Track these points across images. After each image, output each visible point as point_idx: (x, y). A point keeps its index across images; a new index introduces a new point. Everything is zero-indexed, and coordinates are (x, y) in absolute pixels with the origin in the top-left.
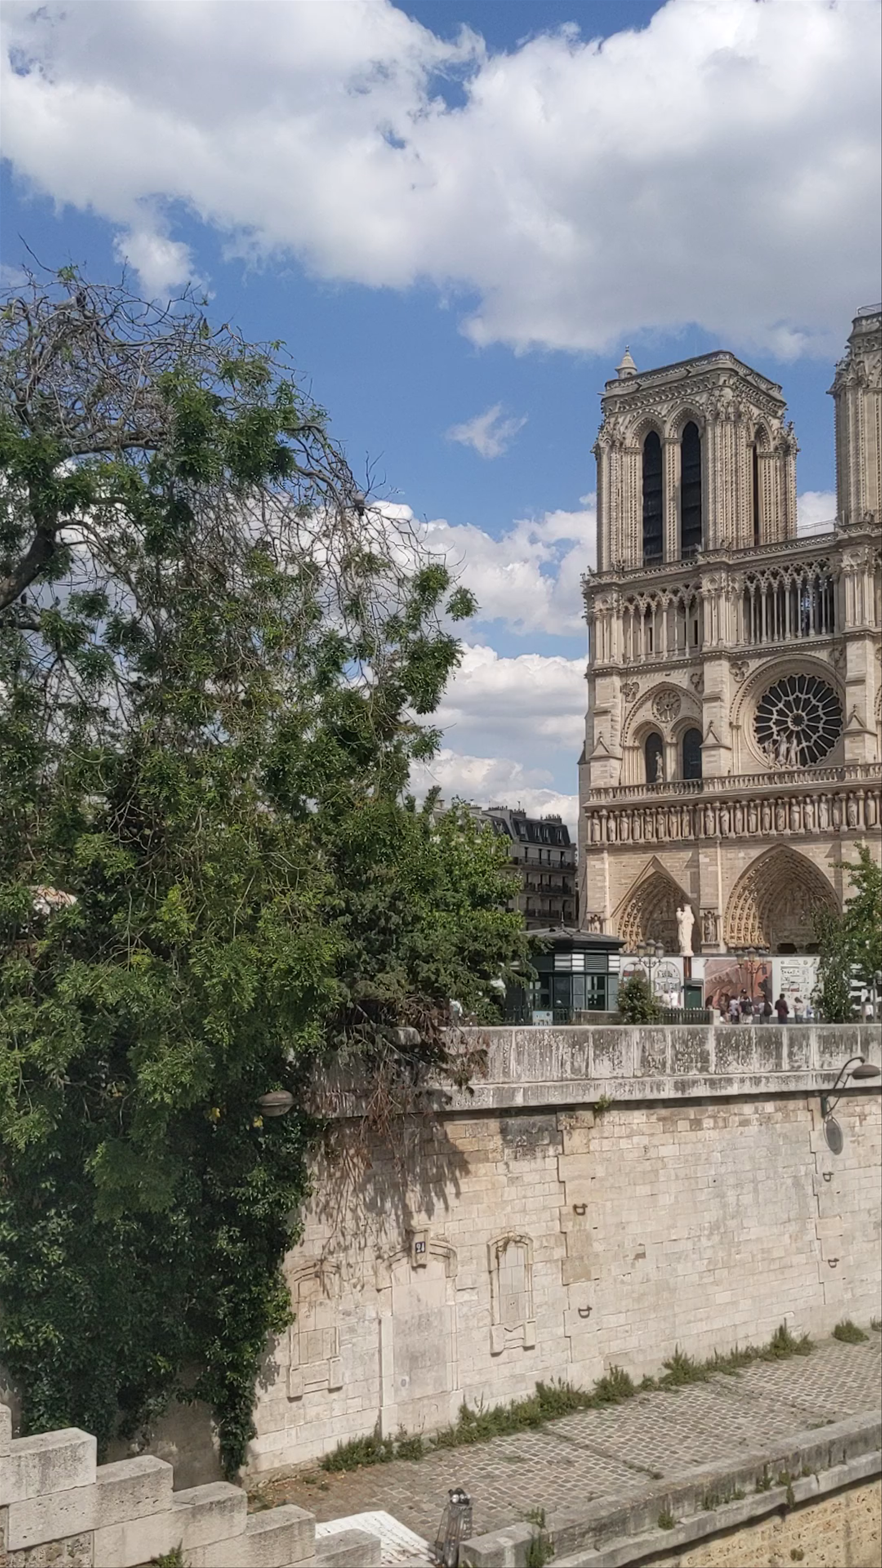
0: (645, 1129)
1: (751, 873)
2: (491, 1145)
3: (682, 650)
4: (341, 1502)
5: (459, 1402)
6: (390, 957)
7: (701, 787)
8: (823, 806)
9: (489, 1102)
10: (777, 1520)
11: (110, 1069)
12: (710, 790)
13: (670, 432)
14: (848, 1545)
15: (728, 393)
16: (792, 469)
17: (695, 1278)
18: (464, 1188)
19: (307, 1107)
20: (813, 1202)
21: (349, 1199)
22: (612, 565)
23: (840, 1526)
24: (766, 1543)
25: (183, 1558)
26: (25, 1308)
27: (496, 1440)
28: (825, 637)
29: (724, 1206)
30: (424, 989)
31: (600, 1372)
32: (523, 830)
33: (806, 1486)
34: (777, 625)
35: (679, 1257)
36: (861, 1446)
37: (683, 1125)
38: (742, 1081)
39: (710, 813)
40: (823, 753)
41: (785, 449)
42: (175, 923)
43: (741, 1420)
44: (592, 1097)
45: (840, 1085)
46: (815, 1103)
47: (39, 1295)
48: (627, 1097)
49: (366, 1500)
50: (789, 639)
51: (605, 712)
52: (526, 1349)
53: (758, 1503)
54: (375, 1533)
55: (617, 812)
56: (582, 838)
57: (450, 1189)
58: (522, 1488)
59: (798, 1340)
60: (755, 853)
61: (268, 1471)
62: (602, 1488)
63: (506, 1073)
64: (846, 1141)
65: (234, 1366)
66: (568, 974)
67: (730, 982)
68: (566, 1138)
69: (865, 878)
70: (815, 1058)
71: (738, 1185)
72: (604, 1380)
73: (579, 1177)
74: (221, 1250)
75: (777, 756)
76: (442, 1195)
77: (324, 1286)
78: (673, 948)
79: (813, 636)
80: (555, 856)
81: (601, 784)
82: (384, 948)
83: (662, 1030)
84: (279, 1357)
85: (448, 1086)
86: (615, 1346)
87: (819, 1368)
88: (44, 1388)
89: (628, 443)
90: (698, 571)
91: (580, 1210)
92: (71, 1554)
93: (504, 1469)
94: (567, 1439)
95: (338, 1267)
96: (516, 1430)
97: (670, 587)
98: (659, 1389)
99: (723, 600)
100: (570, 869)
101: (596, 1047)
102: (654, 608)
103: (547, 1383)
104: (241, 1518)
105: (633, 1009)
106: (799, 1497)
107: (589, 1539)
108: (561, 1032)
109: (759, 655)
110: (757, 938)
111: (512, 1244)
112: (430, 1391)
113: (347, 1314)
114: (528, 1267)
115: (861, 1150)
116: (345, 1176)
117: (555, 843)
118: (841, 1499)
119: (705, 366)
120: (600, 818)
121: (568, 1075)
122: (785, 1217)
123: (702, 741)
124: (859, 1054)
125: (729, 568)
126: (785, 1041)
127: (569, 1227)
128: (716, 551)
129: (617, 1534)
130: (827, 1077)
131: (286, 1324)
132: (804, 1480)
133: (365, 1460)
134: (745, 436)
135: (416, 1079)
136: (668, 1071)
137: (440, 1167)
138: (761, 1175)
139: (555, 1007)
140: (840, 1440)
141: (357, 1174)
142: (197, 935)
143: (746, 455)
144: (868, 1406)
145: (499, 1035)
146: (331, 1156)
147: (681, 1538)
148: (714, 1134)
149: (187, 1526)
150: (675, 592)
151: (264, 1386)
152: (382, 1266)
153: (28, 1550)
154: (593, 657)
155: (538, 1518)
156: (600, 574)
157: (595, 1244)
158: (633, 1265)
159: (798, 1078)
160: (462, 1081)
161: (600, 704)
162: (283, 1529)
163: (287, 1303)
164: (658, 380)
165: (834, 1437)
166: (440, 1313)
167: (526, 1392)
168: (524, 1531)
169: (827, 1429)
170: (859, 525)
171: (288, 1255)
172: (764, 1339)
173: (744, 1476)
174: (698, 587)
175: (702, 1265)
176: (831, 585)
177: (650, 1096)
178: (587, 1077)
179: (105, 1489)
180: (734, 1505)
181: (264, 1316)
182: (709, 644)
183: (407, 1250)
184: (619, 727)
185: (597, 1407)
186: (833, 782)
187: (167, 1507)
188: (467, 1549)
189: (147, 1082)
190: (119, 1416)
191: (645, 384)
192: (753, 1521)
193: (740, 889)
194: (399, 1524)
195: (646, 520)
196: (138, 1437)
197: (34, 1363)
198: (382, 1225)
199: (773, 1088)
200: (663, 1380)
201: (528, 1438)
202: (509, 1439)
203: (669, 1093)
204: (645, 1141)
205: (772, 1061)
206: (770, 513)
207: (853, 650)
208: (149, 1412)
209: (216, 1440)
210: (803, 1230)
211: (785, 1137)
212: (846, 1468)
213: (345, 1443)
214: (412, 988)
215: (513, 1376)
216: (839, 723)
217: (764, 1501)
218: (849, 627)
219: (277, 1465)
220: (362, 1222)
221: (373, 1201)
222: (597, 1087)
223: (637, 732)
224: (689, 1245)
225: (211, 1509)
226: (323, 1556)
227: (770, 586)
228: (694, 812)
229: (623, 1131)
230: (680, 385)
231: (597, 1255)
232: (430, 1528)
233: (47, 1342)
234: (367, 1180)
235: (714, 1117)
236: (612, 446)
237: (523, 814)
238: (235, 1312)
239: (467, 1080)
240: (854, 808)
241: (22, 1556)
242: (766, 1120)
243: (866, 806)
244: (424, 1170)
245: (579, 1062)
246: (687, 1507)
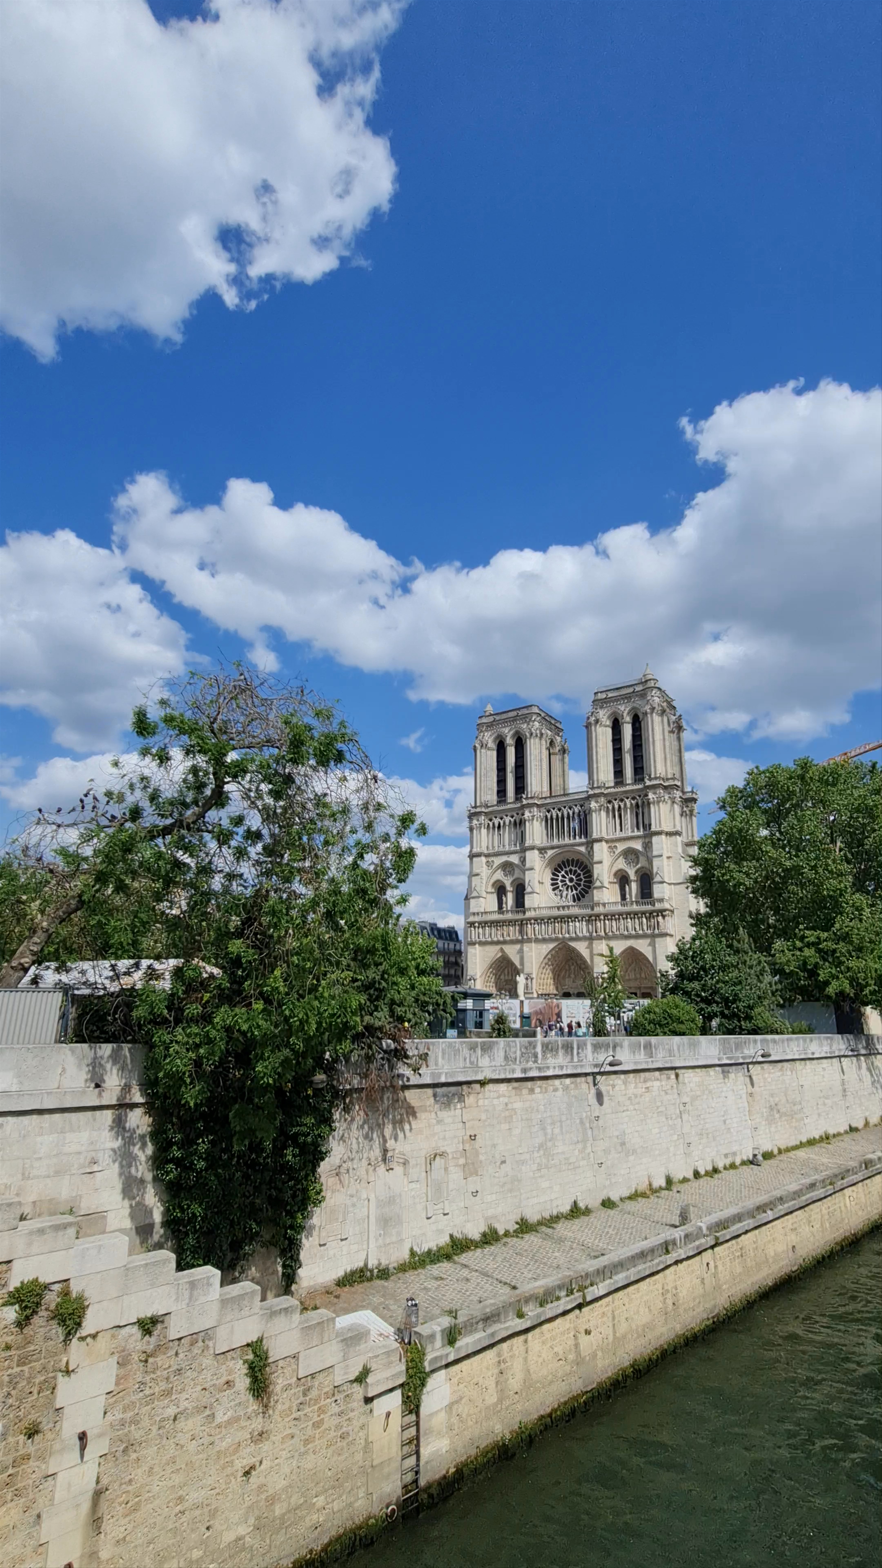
0: (507, 1094)
1: (549, 956)
2: (428, 1103)
3: (515, 845)
4: (346, 1305)
5: (410, 1246)
6: (381, 1003)
7: (524, 913)
8: (584, 923)
9: (428, 1080)
10: (577, 1311)
11: (236, 1062)
12: (528, 914)
13: (510, 741)
14: (614, 1325)
15: (536, 724)
16: (567, 760)
17: (531, 1174)
18: (413, 1127)
19: (335, 1083)
20: (589, 1132)
21: (355, 1132)
22: (481, 803)
23: (610, 1314)
24: (572, 1325)
25: (264, 1342)
26: (182, 1195)
27: (428, 1267)
28: (583, 840)
29: (546, 1134)
30: (398, 1020)
31: (483, 1228)
32: (436, 933)
33: (593, 1292)
34: (561, 834)
35: (523, 1162)
36: (619, 1268)
37: (525, 1091)
38: (554, 1068)
39: (529, 926)
40: (583, 896)
41: (564, 751)
42: (277, 988)
43: (557, 1254)
44: (480, 1077)
45: (602, 1070)
46: (590, 1079)
47: (191, 1188)
48: (497, 1077)
49: (360, 1304)
50: (567, 841)
51: (477, 875)
52: (445, 1214)
53: (568, 1302)
54: (365, 1324)
55: (483, 924)
56: (466, 937)
57: (407, 1127)
58: (444, 1295)
59: (583, 1208)
60: (551, 946)
61: (307, 1287)
62: (486, 1294)
63: (436, 1064)
64: (606, 1099)
65: (292, 1227)
66: (464, 1011)
67: (541, 1013)
68: (466, 1098)
69: (611, 961)
70: (590, 1056)
71: (553, 1123)
72: (484, 1232)
73: (473, 1120)
74: (289, 1161)
75: (562, 897)
76: (403, 1130)
77: (341, 1181)
78: (514, 994)
79: (578, 840)
80: (452, 946)
81: (476, 911)
82: (377, 999)
83: (515, 1041)
84: (315, 1220)
85: (407, 1072)
86: (490, 1212)
87: (595, 1223)
88: (191, 1240)
89: (489, 745)
90: (523, 807)
91: (473, 1138)
92: (203, 1341)
93: (432, 1284)
94: (466, 1266)
95: (348, 1170)
96: (439, 1261)
97: (509, 814)
98: (513, 1236)
99: (535, 821)
100: (459, 953)
101: (482, 1049)
102: (502, 824)
103: (455, 1234)
104: (297, 1317)
105: (499, 1029)
106: (588, 1299)
107: (481, 1325)
108: (464, 1042)
109: (552, 848)
110: (552, 990)
111: (438, 1157)
112: (394, 1239)
113: (352, 1196)
114: (446, 1169)
115: (613, 1104)
116: (353, 1120)
117: (451, 939)
118: (610, 1298)
119: (525, 711)
120: (475, 927)
121: (468, 1065)
122: (575, 1139)
123: (524, 890)
124: (611, 1053)
125: (538, 806)
126: (575, 1047)
127: (467, 1147)
128: (532, 798)
129: (494, 1322)
130: (596, 1066)
131: (320, 1202)
132: (591, 1289)
133: (359, 1280)
134: (545, 744)
135: (392, 1068)
136: (518, 1062)
137: (401, 1115)
138: (564, 1118)
139: (458, 1027)
140: (609, 1265)
141: (360, 1118)
142: (287, 994)
143: (545, 753)
144: (621, 1245)
145: (433, 1044)
146: (347, 1110)
147: (528, 1324)
148: (540, 1096)
149: (267, 1322)
150: (512, 817)
151: (307, 1238)
152: (371, 1169)
153: (180, 1339)
154: (472, 847)
155: (453, 1313)
156: (476, 807)
157: (481, 1156)
158: (500, 1168)
159: (582, 1066)
160: (416, 1070)
161: (475, 871)
162: (319, 1323)
163: (321, 1190)
164: (504, 716)
165: (606, 1263)
166: (400, 1195)
167: (444, 1240)
168: (446, 1322)
169: (601, 1258)
170: (598, 787)
171: (322, 1164)
172: (566, 1208)
173: (560, 1287)
174: (523, 815)
175: (535, 1167)
176: (586, 815)
177: (509, 1076)
178: (477, 1066)
179: (224, 1302)
180: (555, 1304)
181: (309, 1198)
182: (528, 843)
183: (384, 1160)
184: (484, 882)
185: (482, 1247)
186: (588, 911)
187: (256, 1311)
188: (416, 1333)
189: (260, 1072)
190: (229, 1256)
191: (497, 718)
192: (565, 1313)
193: (543, 965)
194: (378, 1318)
195: (499, 782)
196: (238, 1268)
197: (185, 1227)
198: (372, 1146)
199: (569, 1072)
200: (515, 1231)
201: (445, 1265)
202: (435, 1266)
203: (518, 1074)
204: (506, 1100)
205: (569, 1057)
206: (557, 781)
207: (596, 846)
208: (245, 1254)
209: (280, 1269)
210: (585, 1148)
211: (576, 1097)
212: (612, 1281)
213: (348, 1271)
214: (391, 1020)
215: (438, 1230)
216: (590, 882)
217: (571, 1301)
218: (595, 835)
219: (312, 1283)
220: (361, 1145)
221: (367, 1134)
222: (482, 1071)
223: (493, 885)
224: (527, 1156)
225: (280, 1313)
226: (339, 1339)
227: (557, 815)
228: (521, 925)
229: (495, 1095)
230: (514, 719)
231: (481, 1162)
232: (395, 1320)
233: (194, 1214)
234: (364, 1123)
235: (540, 1087)
236: (482, 746)
237: (436, 925)
238: (294, 1196)
239: (419, 1069)
240: (598, 924)
241: (176, 1343)
242: (566, 1088)
243: (605, 923)
244: (394, 1116)
245: (474, 1059)
246: (531, 1306)
